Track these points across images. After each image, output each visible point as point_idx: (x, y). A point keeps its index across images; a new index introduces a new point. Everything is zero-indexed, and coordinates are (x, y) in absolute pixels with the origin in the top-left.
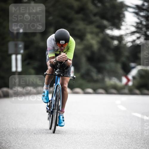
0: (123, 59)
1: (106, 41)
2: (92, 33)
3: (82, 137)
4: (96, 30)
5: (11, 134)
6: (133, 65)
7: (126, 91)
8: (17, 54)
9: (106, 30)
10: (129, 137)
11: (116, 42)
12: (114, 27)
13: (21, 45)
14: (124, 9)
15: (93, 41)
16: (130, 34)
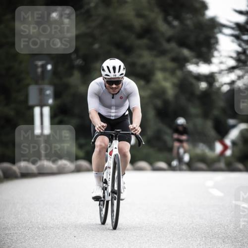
0: (216, 112)
1: (187, 83)
2: (164, 70)
3: (153, 241)
4: (170, 65)
5: (36, 237)
6: (231, 122)
7: (222, 165)
8: (42, 106)
9: (188, 65)
10: (229, 241)
11: (203, 85)
12: (200, 61)
13: (49, 92)
14: (216, 30)
15: (166, 83)
16: (226, 72)
